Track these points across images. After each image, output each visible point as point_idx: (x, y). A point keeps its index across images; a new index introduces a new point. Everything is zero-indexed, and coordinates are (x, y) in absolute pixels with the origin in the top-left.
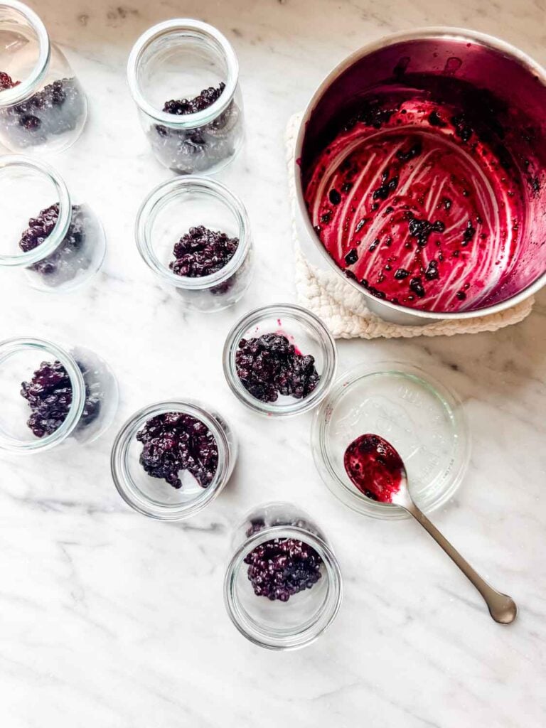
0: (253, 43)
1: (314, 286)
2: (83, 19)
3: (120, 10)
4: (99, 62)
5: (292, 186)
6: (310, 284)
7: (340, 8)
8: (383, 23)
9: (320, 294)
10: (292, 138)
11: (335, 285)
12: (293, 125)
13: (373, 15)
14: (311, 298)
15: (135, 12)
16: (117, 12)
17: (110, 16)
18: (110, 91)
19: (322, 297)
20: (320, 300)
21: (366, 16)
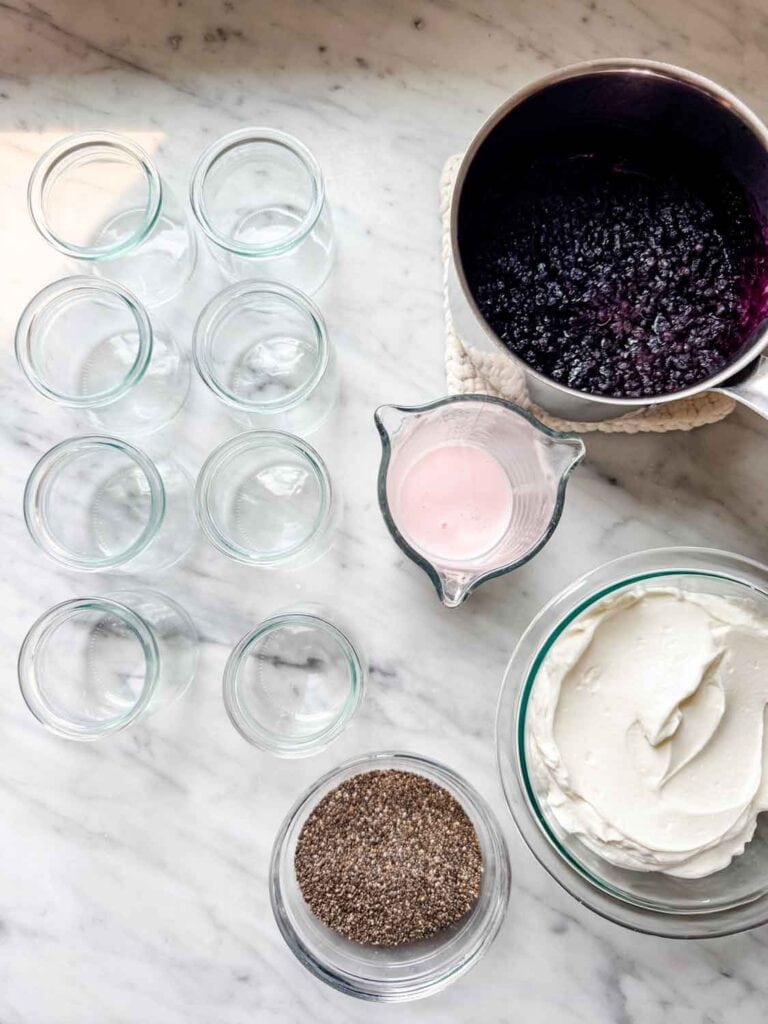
0: (381, 76)
1: (466, 367)
2: (174, 42)
3: (220, 32)
4: (193, 94)
5: (447, 242)
6: (463, 363)
7: (490, 36)
8: (543, 56)
9: (474, 377)
10: (449, 184)
11: (490, 367)
12: (451, 169)
13: (530, 46)
14: (464, 379)
15: (239, 34)
16: (215, 33)
17: (208, 38)
18: (206, 130)
19: (477, 379)
20: (475, 383)
21: (521, 46)
